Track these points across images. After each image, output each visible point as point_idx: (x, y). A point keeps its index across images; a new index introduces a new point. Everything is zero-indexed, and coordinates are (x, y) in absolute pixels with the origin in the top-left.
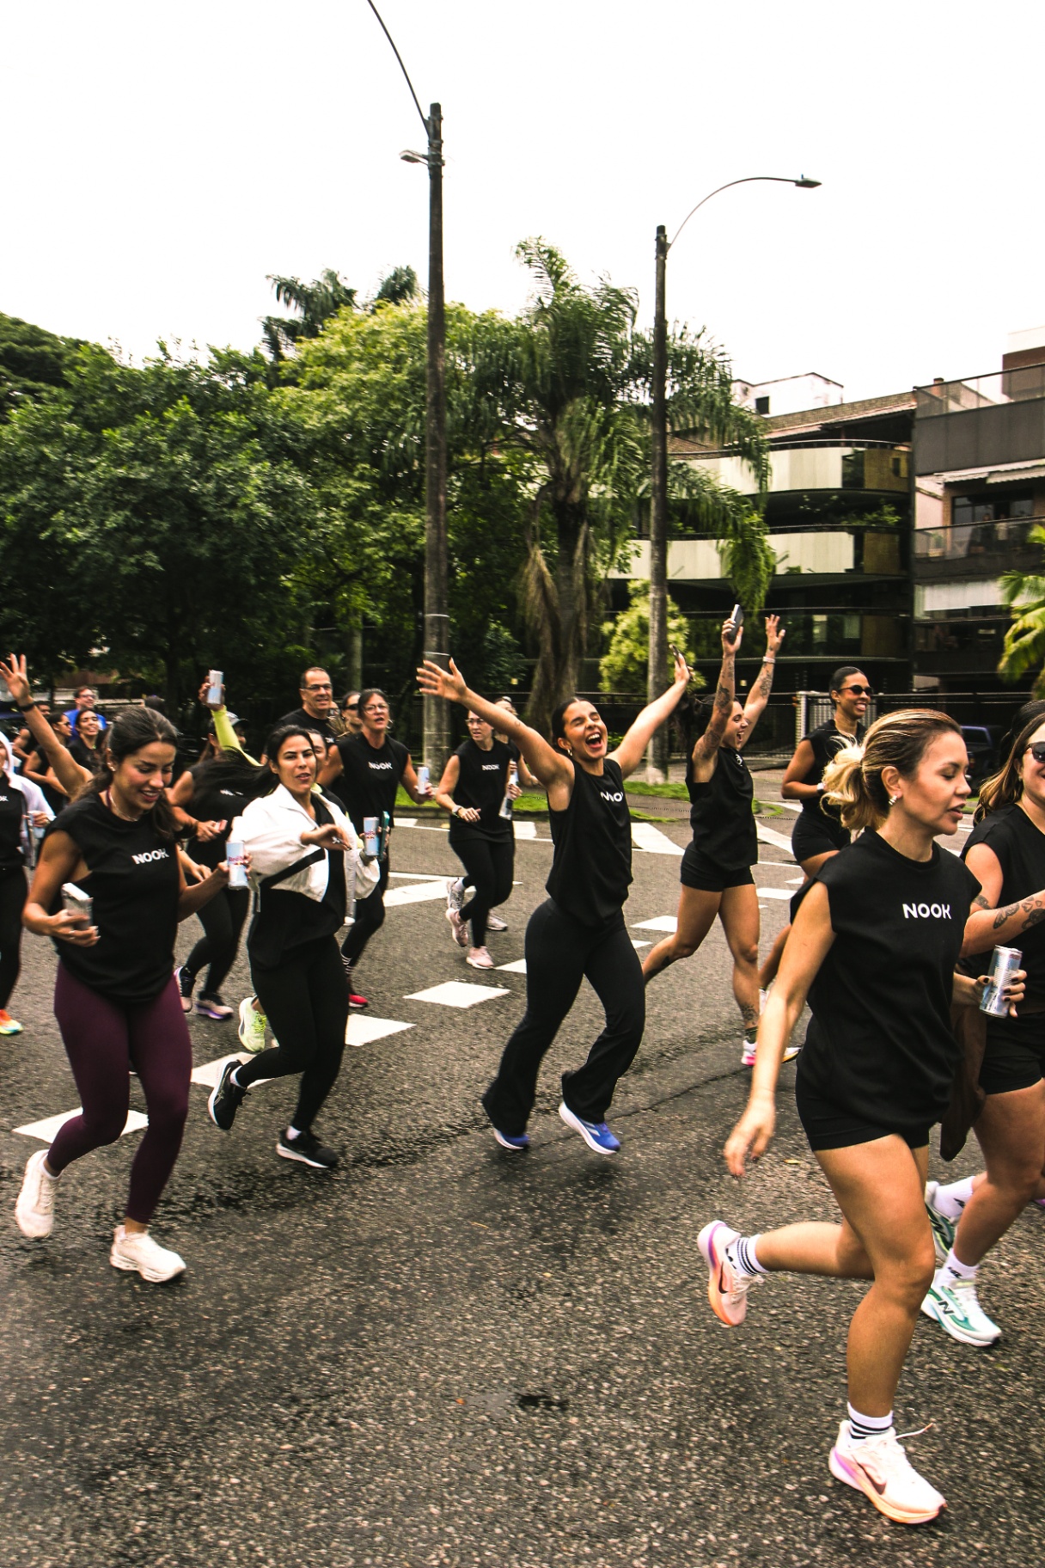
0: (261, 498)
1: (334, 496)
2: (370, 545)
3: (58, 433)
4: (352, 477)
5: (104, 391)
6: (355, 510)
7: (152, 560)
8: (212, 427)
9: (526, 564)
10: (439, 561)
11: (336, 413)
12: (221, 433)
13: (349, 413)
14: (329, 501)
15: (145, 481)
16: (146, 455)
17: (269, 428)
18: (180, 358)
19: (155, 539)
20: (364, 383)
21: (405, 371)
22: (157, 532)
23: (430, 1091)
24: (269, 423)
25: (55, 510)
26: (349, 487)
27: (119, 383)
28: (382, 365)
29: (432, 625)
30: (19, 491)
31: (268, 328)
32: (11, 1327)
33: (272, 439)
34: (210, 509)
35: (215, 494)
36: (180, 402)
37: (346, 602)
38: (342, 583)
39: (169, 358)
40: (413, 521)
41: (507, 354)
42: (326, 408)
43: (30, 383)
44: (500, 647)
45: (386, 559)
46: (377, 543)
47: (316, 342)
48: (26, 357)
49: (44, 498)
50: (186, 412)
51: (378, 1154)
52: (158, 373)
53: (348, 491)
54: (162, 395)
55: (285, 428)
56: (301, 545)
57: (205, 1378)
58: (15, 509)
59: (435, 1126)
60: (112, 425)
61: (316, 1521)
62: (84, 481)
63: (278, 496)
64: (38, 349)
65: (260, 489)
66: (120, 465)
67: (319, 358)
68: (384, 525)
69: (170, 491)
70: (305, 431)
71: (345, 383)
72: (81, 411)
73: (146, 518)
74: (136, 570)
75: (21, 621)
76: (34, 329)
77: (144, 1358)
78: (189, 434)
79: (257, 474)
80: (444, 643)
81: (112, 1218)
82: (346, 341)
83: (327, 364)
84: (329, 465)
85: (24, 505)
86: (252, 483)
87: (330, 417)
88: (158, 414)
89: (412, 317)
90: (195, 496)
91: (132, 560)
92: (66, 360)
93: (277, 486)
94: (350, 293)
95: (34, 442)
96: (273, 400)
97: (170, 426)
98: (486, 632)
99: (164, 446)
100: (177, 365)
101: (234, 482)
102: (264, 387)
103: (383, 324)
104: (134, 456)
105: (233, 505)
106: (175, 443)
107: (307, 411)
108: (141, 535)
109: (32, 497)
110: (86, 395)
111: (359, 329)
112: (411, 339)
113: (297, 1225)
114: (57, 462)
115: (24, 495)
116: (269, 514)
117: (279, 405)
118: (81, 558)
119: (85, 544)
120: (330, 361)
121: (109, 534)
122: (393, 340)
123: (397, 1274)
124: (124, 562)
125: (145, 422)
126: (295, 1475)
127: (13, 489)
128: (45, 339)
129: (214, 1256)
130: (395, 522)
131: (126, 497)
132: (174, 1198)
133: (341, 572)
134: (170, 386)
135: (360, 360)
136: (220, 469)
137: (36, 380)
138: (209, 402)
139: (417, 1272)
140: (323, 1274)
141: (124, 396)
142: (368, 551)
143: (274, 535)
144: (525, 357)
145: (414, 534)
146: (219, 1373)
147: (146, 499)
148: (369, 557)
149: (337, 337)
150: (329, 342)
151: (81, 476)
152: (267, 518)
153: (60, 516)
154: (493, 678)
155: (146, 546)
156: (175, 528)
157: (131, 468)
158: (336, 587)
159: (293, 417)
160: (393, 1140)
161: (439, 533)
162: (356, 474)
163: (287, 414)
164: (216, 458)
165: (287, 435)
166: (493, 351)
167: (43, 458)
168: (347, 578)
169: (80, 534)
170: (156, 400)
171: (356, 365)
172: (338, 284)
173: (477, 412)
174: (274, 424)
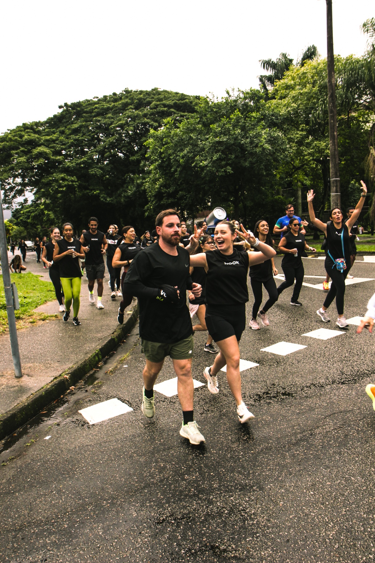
0: (266, 142)
1: (292, 138)
2: (306, 155)
3: (195, 129)
4: (299, 130)
5: (209, 112)
6: (300, 143)
7: (229, 169)
8: (247, 119)
9: (368, 156)
10: (335, 158)
11: (292, 107)
12: (250, 121)
13: (296, 106)
14: (290, 140)
15: (225, 141)
16: (226, 132)
17: (267, 116)
18: (234, 95)
19: (230, 162)
20: (301, 94)
21: (317, 86)
22: (230, 159)
23: (357, 357)
24: (267, 114)
25: (196, 156)
26: (297, 134)
27: (214, 108)
28: (308, 85)
29: (333, 183)
30: (184, 151)
31: (261, 80)
32: (224, 432)
33: (268, 120)
34: (249, 149)
35: (250, 143)
36: (236, 111)
37: (296, 178)
38: (295, 171)
39: (230, 96)
40: (323, 144)
41: (358, 72)
42: (287, 105)
43: (182, 114)
44: (355, 190)
45: (313, 160)
46: (309, 154)
47: (282, 81)
48: (181, 105)
49: (192, 152)
50: (238, 115)
51: (341, 379)
52: (227, 103)
53: (297, 136)
54: (229, 110)
55: (273, 115)
56: (281, 158)
57: (294, 455)
58: (183, 157)
59: (361, 370)
60: (213, 123)
61: (345, 511)
62: (205, 144)
63: (272, 141)
64: (184, 101)
65: (266, 139)
66: (217, 137)
67: (284, 87)
68: (312, 147)
69: (234, 144)
70: (280, 116)
71: (294, 95)
72: (202, 120)
73: (226, 155)
74: (224, 174)
75: (185, 195)
76: (182, 94)
77: (270, 446)
78: (239, 122)
79: (264, 133)
80: (338, 189)
81: (249, 398)
82: (293, 79)
83: (286, 89)
84: (289, 127)
85: (185, 155)
86: (263, 137)
87: (289, 109)
88: (228, 117)
89: (319, 64)
90: (243, 144)
91: (223, 170)
92: (193, 104)
93: (271, 137)
94: (291, 61)
95: (188, 133)
96: (267, 105)
97: (233, 120)
98: (349, 185)
99: (231, 128)
100: (233, 98)
101: (256, 138)
102: (264, 101)
103: (307, 70)
104: (221, 133)
105: (257, 146)
106: (235, 126)
107: (280, 108)
108: (225, 161)
109: (188, 152)
110: (203, 114)
111: (298, 73)
112: (319, 73)
113: (316, 404)
114: (195, 139)
115: (185, 152)
116: (270, 148)
117: (270, 107)
118: (205, 171)
119: (207, 166)
120: (288, 87)
121: (214, 162)
122: (312, 75)
123: (358, 424)
124: (220, 171)
125: (224, 120)
126: (334, 494)
127: (182, 150)
128: (187, 97)
129: (288, 413)
130: (316, 145)
131: (219, 148)
132: (270, 392)
133: (294, 167)
134: (231, 106)
135: (299, 85)
136: (252, 133)
137: (184, 112)
138: (246, 109)
139: (366, 424)
140: (329, 422)
141: (216, 112)
142: (306, 157)
143: (271, 155)
144: (366, 71)
145: (323, 149)
146: (298, 454)
147: (226, 148)
148: (307, 160)
149: (290, 78)
150: (287, 80)
151: (204, 142)
152: (269, 150)
153: (197, 158)
154: (352, 202)
155: (227, 164)
156: (236, 157)
157: (220, 137)
158: (293, 173)
159: (275, 111)
160: (346, 375)
161: (335, 147)
162: (300, 129)
163: (273, 110)
164: (250, 130)
165: (274, 118)
166: (352, 72)
167: (191, 138)
168: (297, 169)
169: (205, 163)
170: (227, 112)
171: (298, 87)
172: (286, 58)
173: (346, 97)
174: (269, 114)
